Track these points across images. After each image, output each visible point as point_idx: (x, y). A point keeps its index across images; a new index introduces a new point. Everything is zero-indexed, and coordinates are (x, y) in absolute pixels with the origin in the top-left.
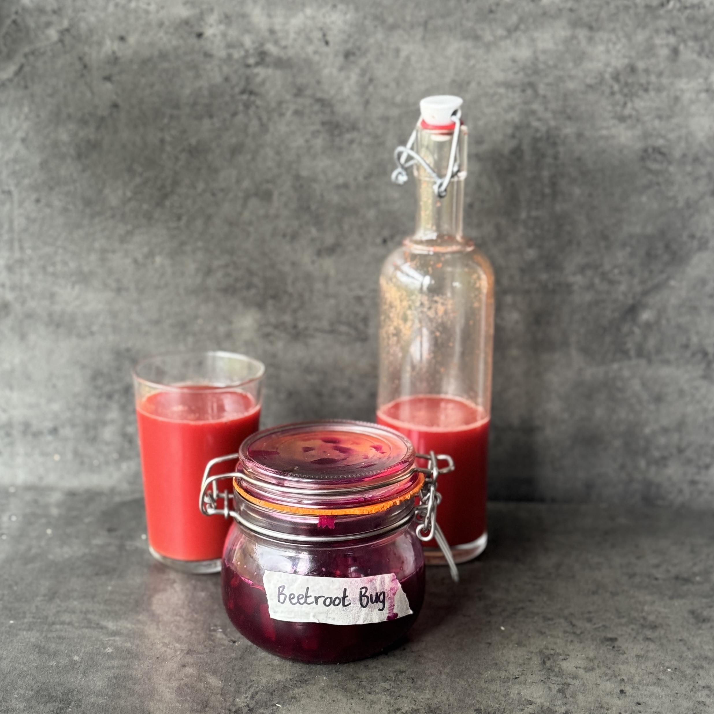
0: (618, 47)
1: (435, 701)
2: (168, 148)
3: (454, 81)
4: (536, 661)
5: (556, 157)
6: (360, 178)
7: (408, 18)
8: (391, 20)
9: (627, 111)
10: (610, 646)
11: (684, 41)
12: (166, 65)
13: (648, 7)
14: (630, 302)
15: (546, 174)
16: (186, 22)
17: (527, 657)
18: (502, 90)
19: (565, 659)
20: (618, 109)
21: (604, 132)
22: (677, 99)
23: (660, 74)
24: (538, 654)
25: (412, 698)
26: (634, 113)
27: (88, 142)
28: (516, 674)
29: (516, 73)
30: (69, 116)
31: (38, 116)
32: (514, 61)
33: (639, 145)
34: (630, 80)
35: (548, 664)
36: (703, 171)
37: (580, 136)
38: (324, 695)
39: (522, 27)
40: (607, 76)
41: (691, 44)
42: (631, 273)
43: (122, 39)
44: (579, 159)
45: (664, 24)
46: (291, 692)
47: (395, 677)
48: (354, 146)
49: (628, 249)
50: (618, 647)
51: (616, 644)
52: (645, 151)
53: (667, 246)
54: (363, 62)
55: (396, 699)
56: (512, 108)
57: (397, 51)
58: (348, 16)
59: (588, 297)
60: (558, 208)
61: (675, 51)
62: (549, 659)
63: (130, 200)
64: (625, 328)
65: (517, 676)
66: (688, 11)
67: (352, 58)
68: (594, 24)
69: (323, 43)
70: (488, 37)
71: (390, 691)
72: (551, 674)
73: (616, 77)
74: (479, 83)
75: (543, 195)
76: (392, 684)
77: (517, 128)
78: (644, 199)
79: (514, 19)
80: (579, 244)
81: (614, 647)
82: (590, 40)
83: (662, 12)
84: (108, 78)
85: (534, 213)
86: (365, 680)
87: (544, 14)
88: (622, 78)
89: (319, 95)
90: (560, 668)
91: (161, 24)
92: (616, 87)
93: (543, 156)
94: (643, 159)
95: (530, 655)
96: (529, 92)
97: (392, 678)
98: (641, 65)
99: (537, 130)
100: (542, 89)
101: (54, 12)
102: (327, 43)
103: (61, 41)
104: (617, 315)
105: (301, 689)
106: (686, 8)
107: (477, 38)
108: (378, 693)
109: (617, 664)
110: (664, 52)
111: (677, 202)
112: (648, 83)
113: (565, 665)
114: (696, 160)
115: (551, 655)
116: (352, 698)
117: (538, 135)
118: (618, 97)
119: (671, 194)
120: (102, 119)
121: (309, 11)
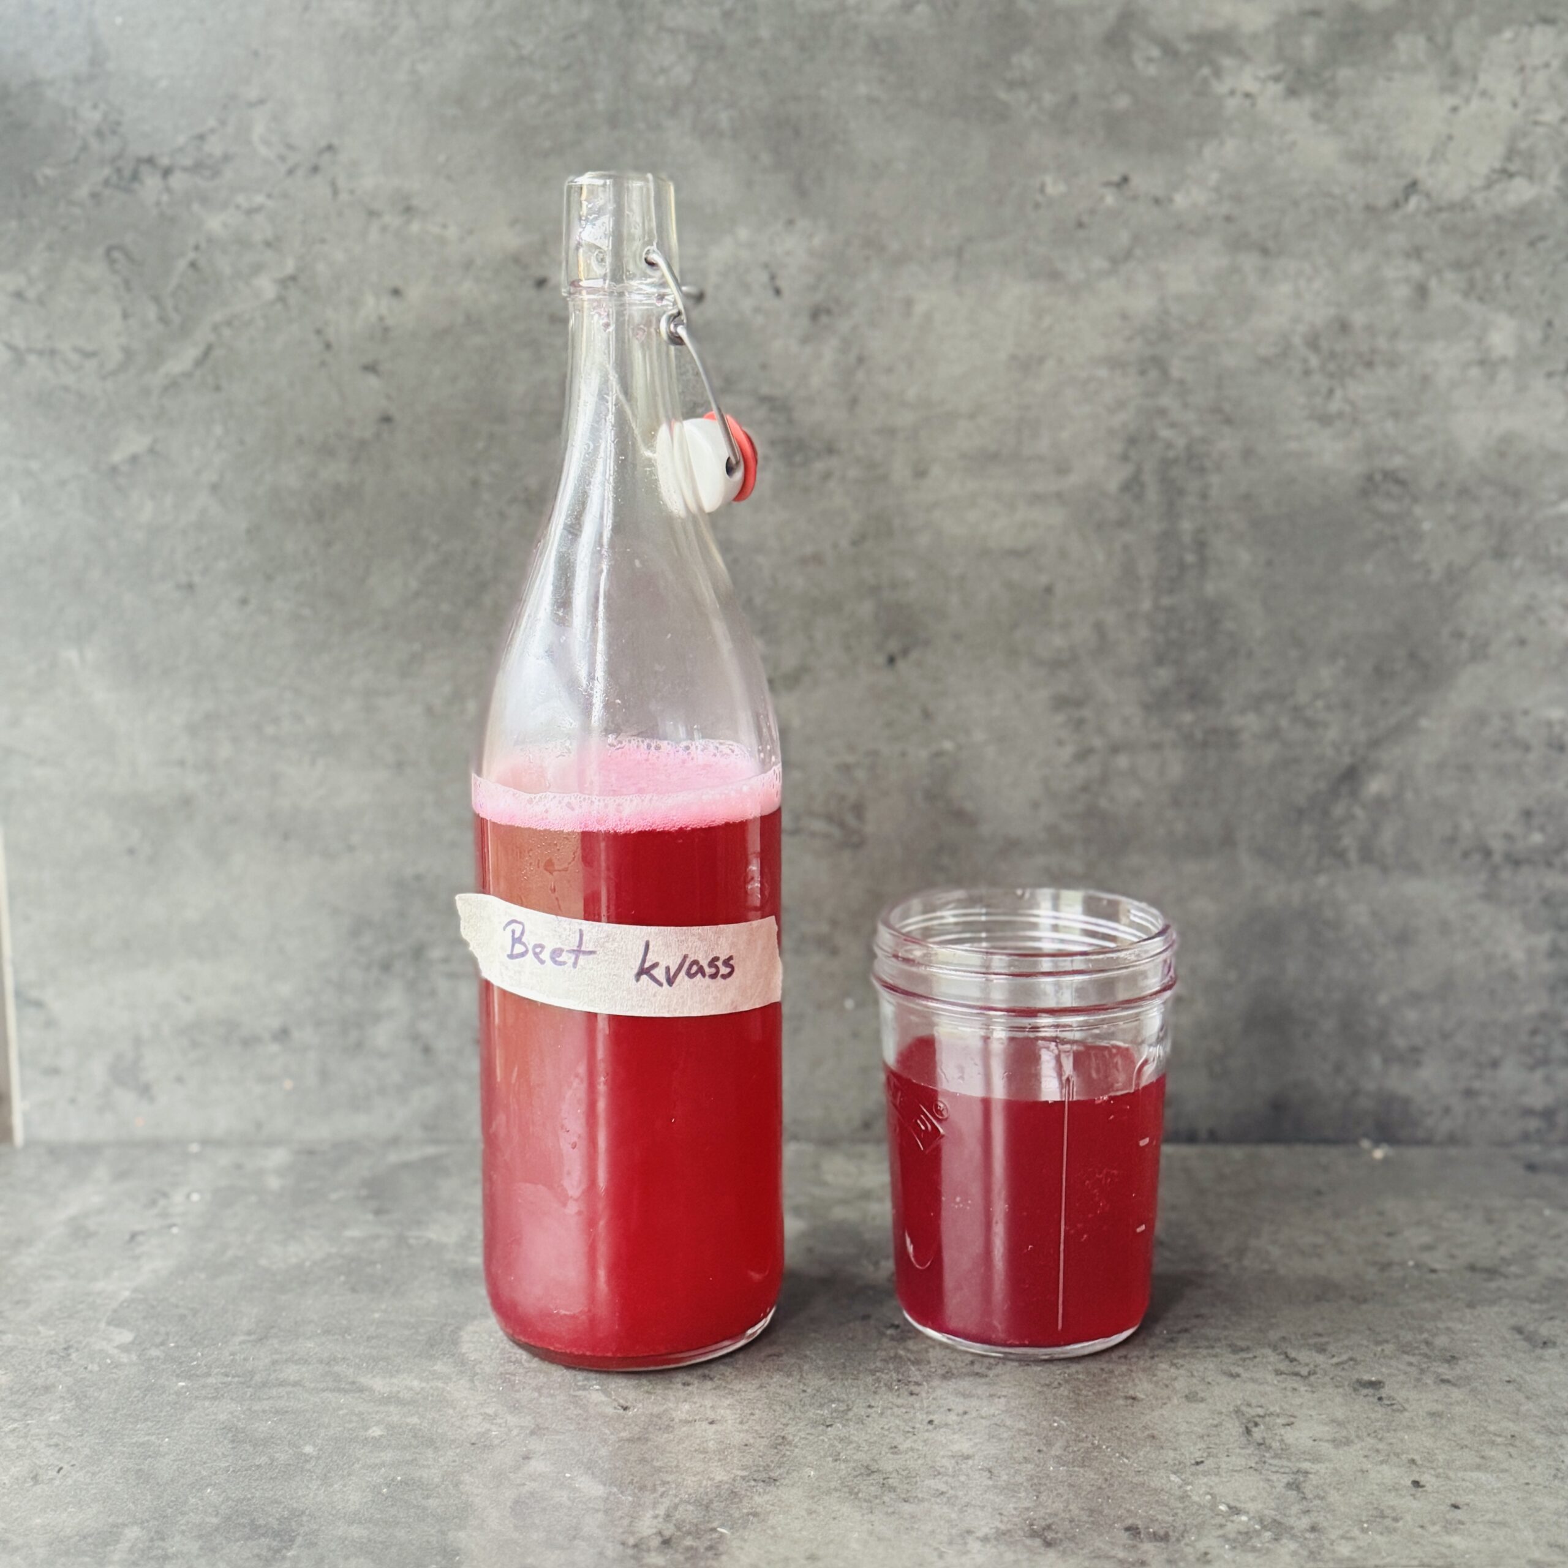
0: (1317, 284)
1: (1042, 1512)
2: (486, 496)
3: (1013, 357)
4: (1233, 1428)
5: (1204, 496)
6: (844, 543)
7: (928, 242)
8: (895, 246)
9: (1334, 406)
10: (1374, 1395)
11: (1438, 272)
12: (478, 340)
13: (1369, 208)
14: (1347, 760)
15: (1186, 526)
16: (516, 260)
17: (1211, 1421)
18: (1103, 373)
19: (1288, 1425)
20: (1318, 400)
21: (1293, 446)
22: (1426, 380)
23: (1394, 335)
24: (1233, 1416)
25: (994, 1509)
26: (1347, 409)
27: (337, 487)
28: (1198, 1456)
29: (1129, 339)
30: (300, 441)
31: (242, 442)
32: (1124, 317)
33: (1358, 469)
34: (1339, 348)
35: (1258, 1433)
36: (1477, 513)
37: (1248, 454)
38: (815, 1507)
39: (1138, 252)
40: (1297, 340)
41: (1450, 276)
42: (1347, 705)
43: (396, 292)
44: (1247, 497)
45: (1398, 240)
46: (745, 1502)
47: (954, 1467)
48: (832, 484)
49: (1341, 662)
50: (1389, 1398)
51: (1384, 1392)
52: (1370, 478)
53: (1412, 656)
54: (844, 325)
55: (961, 1511)
56: (1121, 405)
57: (909, 303)
58: (817, 241)
59: (1269, 753)
60: (1210, 589)
61: (1422, 291)
62: (1256, 1425)
63: (417, 594)
64: (1339, 810)
65: (1199, 1460)
66: (1444, 216)
67: (824, 319)
68: (1271, 244)
69: (770, 293)
70: (1075, 274)
71: (947, 1495)
72: (1267, 1455)
73: (1313, 343)
74: (1060, 361)
75: (1182, 567)
76: (950, 1480)
77: (1132, 441)
78: (1369, 568)
79: (1124, 237)
80: (1250, 655)
81: (1380, 1399)
82: (1264, 273)
83: (1395, 218)
84: (371, 368)
85: (1166, 601)
86: (894, 1475)
87: (1180, 227)
88: (1324, 344)
89: (765, 390)
90: (1282, 1441)
91: (468, 265)
92: (1314, 361)
93: (1181, 492)
94: (1364, 493)
95: (1216, 1416)
96: (1154, 374)
97: (947, 1469)
98: (1358, 318)
99: (1169, 446)
100: (1177, 370)
101: (268, 244)
102: (778, 292)
103: (281, 299)
104: (1322, 785)
105: (767, 1497)
106: (1440, 209)
107: (1055, 276)
108: (922, 1500)
109: (1395, 1430)
110: (1402, 292)
111: (1429, 572)
112: (1373, 351)
113: (1290, 1436)
114: (1464, 492)
115: (1259, 1416)
116: (871, 1512)
117: (1171, 454)
118: (1317, 379)
119: (1417, 557)
120: (363, 444)
121: (743, 233)
